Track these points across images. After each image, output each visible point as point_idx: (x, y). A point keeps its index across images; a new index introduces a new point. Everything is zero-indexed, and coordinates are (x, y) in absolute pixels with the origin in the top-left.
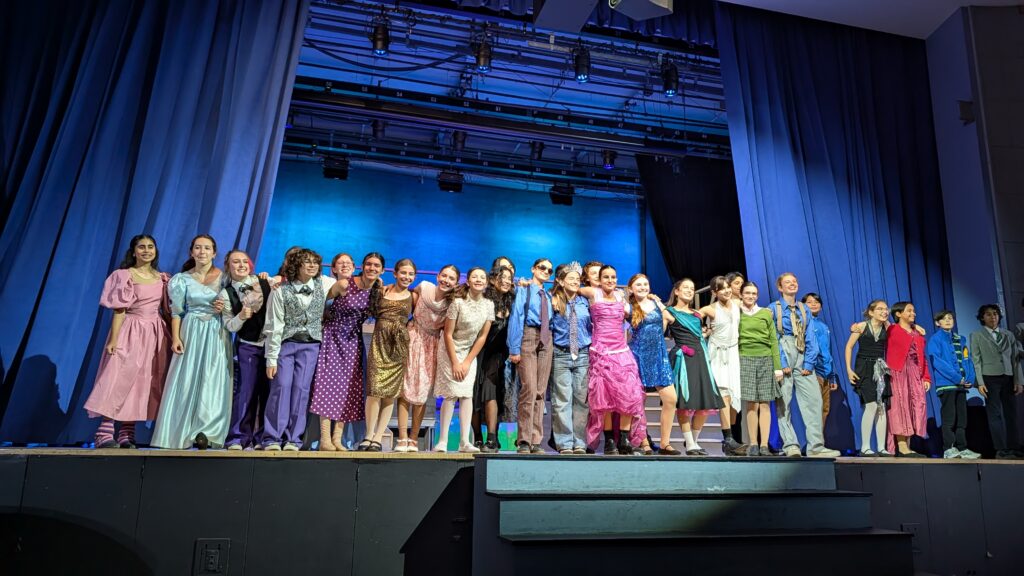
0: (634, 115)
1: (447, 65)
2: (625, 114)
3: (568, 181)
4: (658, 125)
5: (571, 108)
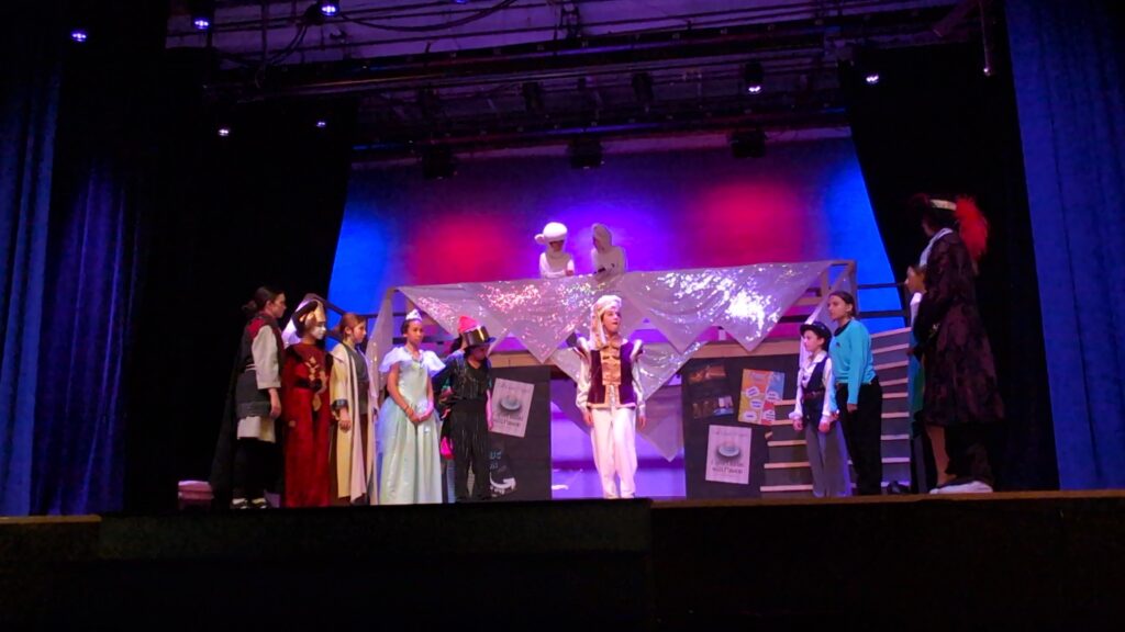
1: (524, 1)
3: (755, 123)
5: (692, 20)
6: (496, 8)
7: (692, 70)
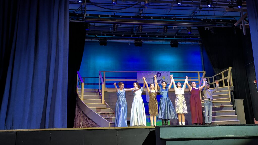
0: (196, 16)
1: (135, 6)
2: (193, 16)
3: (176, 40)
4: (205, 18)
5: (176, 16)
6: (130, 7)
7: (175, 27)
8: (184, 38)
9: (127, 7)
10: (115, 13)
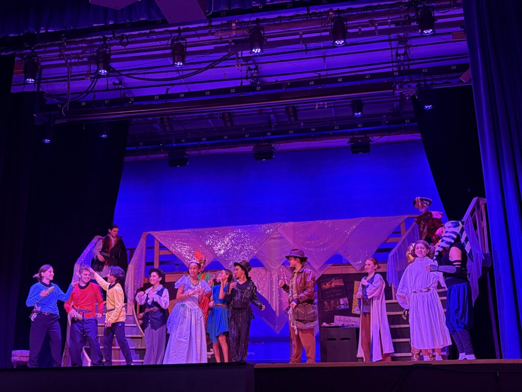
1: (223, 64)
3: (364, 132)
5: (321, 73)
6: (207, 68)
7: (321, 103)
8: (387, 124)
9: (201, 70)
10: (168, 87)
